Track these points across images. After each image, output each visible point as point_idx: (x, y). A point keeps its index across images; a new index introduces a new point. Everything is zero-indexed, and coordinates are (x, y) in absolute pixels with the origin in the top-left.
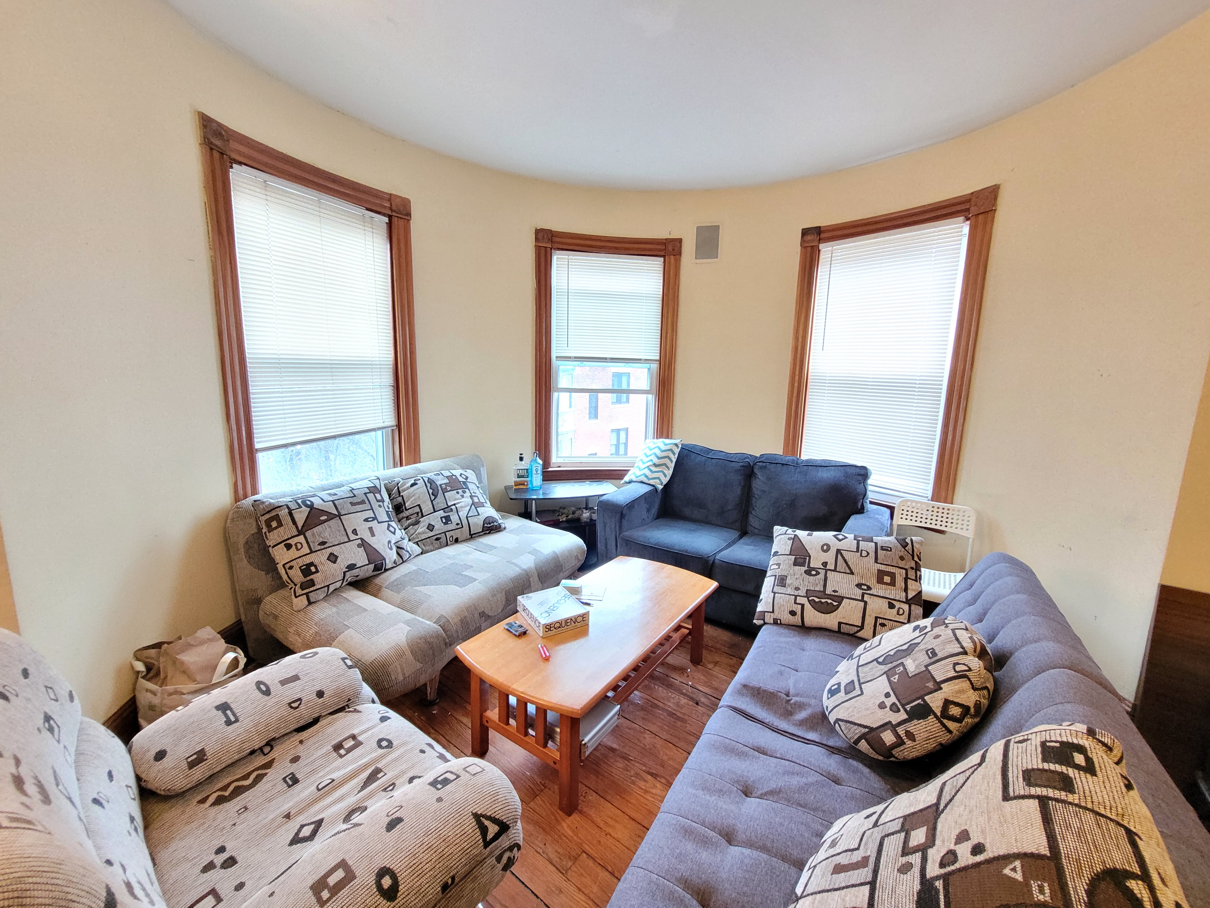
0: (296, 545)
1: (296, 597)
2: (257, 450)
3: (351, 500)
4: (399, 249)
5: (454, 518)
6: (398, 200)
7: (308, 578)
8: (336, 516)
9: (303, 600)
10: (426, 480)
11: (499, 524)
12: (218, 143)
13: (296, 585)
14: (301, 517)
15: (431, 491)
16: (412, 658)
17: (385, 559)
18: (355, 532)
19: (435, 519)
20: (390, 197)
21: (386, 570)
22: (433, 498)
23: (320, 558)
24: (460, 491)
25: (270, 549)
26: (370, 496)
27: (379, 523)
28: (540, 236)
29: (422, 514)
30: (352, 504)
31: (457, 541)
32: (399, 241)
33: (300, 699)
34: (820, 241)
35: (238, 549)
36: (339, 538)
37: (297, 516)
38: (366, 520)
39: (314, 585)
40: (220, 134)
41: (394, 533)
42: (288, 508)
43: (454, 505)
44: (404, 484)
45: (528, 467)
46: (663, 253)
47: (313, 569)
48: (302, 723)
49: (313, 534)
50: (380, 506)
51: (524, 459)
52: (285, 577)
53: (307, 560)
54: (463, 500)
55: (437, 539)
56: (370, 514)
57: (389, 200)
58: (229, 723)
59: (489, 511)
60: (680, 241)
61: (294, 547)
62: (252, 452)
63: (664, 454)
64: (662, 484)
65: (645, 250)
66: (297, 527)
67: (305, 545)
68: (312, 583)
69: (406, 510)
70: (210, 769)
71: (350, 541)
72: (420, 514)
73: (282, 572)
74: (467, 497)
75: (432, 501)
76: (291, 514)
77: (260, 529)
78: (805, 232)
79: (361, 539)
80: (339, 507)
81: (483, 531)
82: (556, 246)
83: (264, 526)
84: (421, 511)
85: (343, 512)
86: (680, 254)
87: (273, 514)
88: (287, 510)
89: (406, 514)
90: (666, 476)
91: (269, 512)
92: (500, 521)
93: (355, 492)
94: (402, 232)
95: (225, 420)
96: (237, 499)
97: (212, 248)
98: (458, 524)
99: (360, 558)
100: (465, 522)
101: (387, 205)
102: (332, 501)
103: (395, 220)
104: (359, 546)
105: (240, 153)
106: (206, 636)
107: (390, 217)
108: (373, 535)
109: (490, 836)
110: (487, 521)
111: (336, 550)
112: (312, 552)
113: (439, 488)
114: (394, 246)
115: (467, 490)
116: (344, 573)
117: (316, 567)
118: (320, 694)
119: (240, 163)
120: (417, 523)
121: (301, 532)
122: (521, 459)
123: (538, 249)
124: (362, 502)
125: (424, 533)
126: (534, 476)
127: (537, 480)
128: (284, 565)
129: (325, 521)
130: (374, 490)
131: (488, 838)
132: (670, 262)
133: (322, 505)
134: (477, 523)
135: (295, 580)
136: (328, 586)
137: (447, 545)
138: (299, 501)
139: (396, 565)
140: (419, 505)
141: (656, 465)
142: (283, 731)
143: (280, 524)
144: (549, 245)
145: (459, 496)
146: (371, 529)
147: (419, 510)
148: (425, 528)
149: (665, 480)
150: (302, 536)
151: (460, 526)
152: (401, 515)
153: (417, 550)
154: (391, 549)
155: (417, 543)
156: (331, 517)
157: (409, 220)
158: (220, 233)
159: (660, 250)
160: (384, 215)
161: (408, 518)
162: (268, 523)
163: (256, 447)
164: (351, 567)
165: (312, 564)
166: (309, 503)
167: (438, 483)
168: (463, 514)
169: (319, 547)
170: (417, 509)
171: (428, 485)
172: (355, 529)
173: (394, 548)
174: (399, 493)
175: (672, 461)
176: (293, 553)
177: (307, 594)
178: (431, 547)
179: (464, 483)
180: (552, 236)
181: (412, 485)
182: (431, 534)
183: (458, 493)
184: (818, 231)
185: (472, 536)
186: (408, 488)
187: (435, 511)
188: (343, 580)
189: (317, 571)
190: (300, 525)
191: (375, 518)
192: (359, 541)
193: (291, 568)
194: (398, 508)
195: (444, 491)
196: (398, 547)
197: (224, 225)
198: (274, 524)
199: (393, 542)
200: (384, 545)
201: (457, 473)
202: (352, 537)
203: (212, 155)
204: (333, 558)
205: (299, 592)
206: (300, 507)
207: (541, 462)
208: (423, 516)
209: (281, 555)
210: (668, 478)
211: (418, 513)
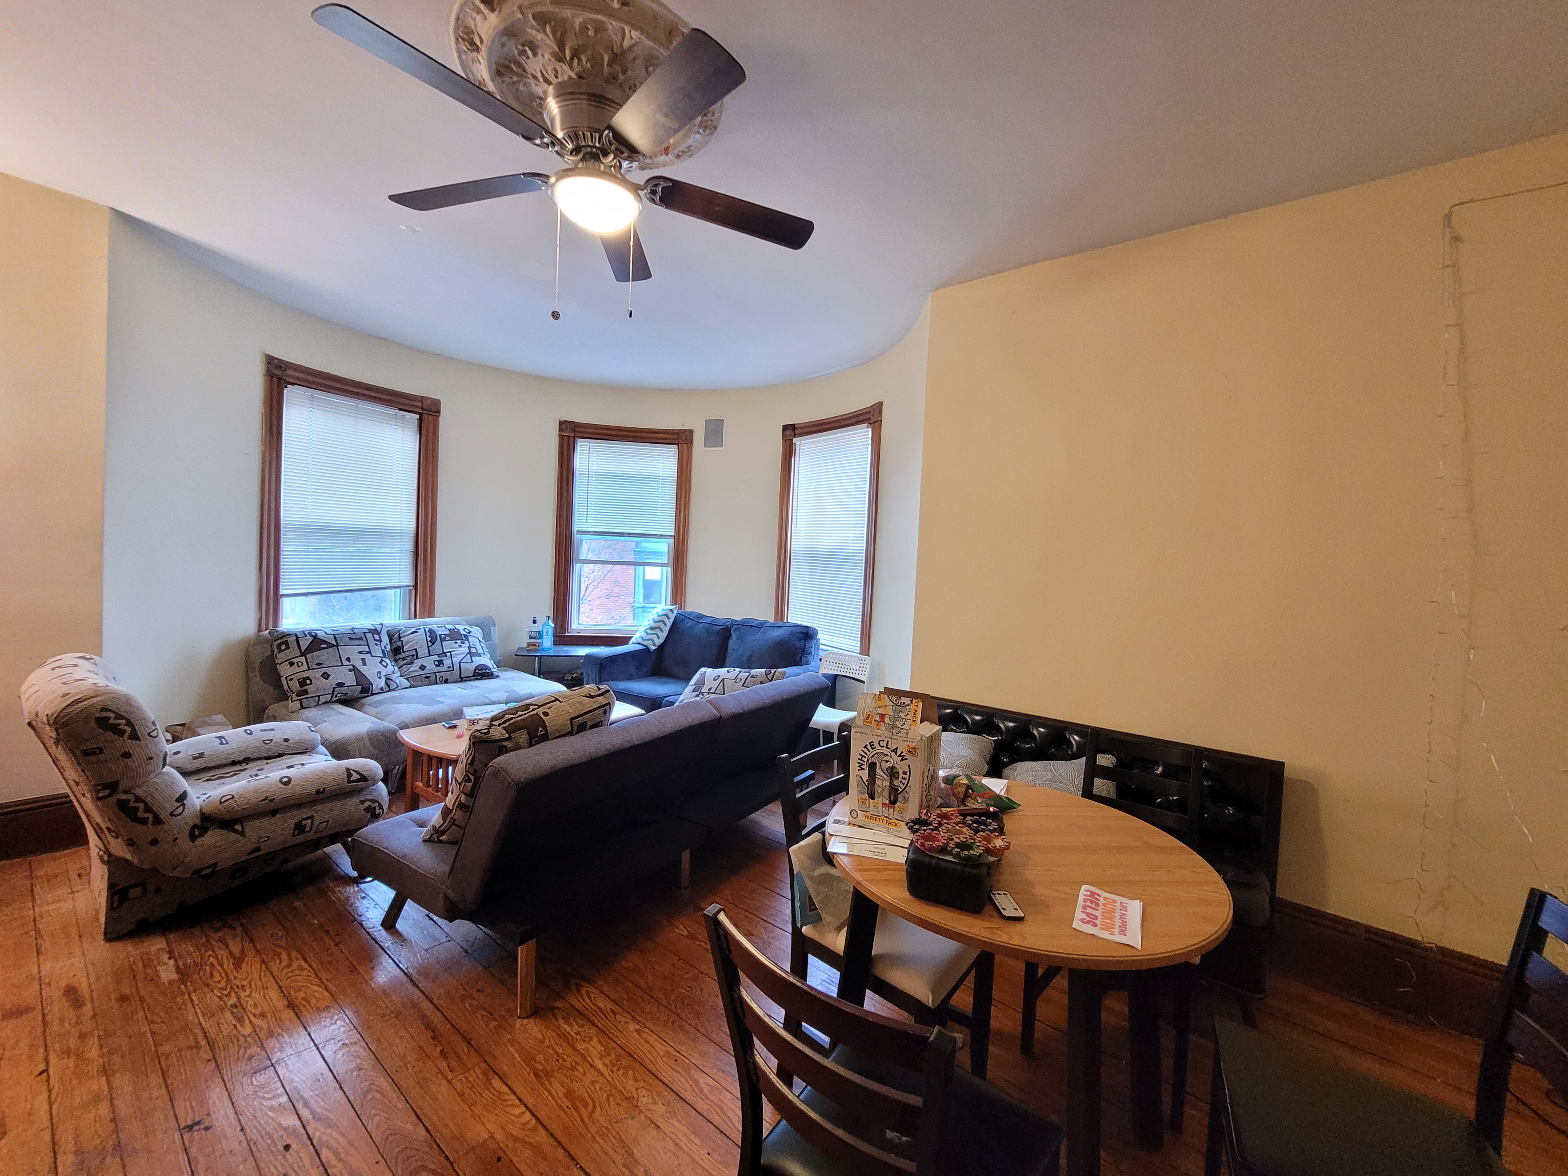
0: (297, 663)
1: (292, 702)
2: (282, 596)
3: (351, 636)
4: (427, 440)
5: (447, 662)
6: (429, 402)
7: (303, 688)
8: (334, 646)
9: (297, 704)
10: (427, 630)
11: (492, 672)
12: (277, 372)
13: (293, 693)
14: (304, 645)
15: (429, 639)
16: (369, 744)
17: (372, 685)
18: (348, 659)
19: (429, 663)
20: (422, 399)
21: (373, 694)
22: (430, 644)
23: (315, 675)
24: (459, 642)
25: (278, 666)
26: (369, 636)
27: (372, 656)
28: (564, 426)
29: (417, 656)
30: (351, 639)
31: (446, 681)
32: (427, 435)
33: (272, 740)
34: (795, 436)
35: (254, 668)
36: (333, 662)
37: (301, 643)
38: (360, 652)
39: (307, 694)
40: (281, 367)
41: (386, 667)
42: (296, 635)
43: (450, 652)
44: (405, 631)
45: (540, 629)
46: (676, 442)
47: (308, 682)
48: (270, 754)
49: (312, 657)
50: (377, 644)
51: (538, 622)
52: (286, 687)
53: (305, 675)
54: (460, 649)
55: (427, 677)
56: (366, 649)
57: (421, 401)
58: (222, 743)
59: (486, 660)
60: (691, 432)
61: (296, 664)
62: (277, 596)
63: (660, 619)
64: (654, 645)
65: (660, 438)
66: (301, 651)
67: (305, 664)
68: (306, 692)
69: (404, 652)
70: (205, 763)
71: (343, 665)
72: (415, 657)
73: (284, 682)
74: (465, 647)
75: (428, 647)
76: (297, 640)
77: (273, 651)
78: (785, 428)
79: (353, 666)
80: (338, 640)
81: (473, 676)
82: (579, 435)
83: (276, 649)
84: (417, 653)
85: (340, 644)
86: (692, 443)
87: (284, 639)
88: (295, 638)
89: (403, 655)
90: (659, 638)
91: (280, 638)
92: (493, 670)
93: (355, 631)
94: (431, 427)
95: (258, 570)
96: (260, 630)
97: (264, 445)
98: (449, 667)
99: (350, 680)
100: (456, 667)
101: (419, 404)
102: (334, 635)
103: (425, 417)
104: (350, 670)
105: (294, 377)
106: (218, 721)
107: (421, 415)
108: (364, 664)
109: (352, 779)
110: (479, 668)
111: (329, 671)
112: (309, 669)
113: (438, 637)
114: (422, 436)
115: (466, 642)
116: (334, 688)
117: (311, 680)
118: (286, 740)
119: (293, 384)
120: (412, 663)
121: (303, 654)
122: (534, 622)
123: (561, 437)
124: (361, 639)
125: (416, 671)
126: (545, 637)
127: (547, 641)
128: (286, 678)
129: (324, 648)
130: (374, 631)
131: (351, 779)
132: (682, 450)
133: (324, 636)
134: (469, 668)
135: (294, 689)
136: (319, 696)
137: (436, 683)
138: (306, 632)
139: (382, 691)
140: (416, 649)
141: (652, 628)
142: (256, 755)
143: (288, 648)
144: (572, 434)
145: (457, 645)
146: (363, 660)
147: (415, 653)
148: (417, 668)
149: (659, 642)
150: (304, 657)
151: (452, 668)
152: (398, 657)
153: (406, 683)
154: (380, 678)
155: (407, 679)
156: (330, 646)
157: (438, 416)
158: (271, 434)
159: (674, 439)
160: (416, 413)
161: (404, 659)
162: (279, 646)
163: (281, 593)
164: (341, 685)
165: (308, 678)
166: (313, 634)
167: (438, 633)
168: (456, 660)
169: (316, 667)
170: (414, 653)
171: (428, 634)
172: (349, 658)
173: (383, 679)
174: (400, 638)
175: (666, 625)
176: (295, 668)
177: (300, 700)
178: (420, 683)
179: (465, 636)
180: (575, 426)
181: (413, 633)
182: (423, 672)
183: (456, 643)
184: (793, 427)
185: (462, 679)
186: (408, 635)
187: (430, 655)
188: (333, 693)
189: (311, 684)
190: (303, 649)
191: (369, 652)
192: (351, 667)
193: (291, 680)
194: (396, 651)
195: (444, 640)
196: (387, 679)
197: (275, 429)
198: (283, 647)
199: (383, 674)
200: (373, 673)
201: (460, 628)
202: (345, 663)
203: (272, 380)
204: (326, 676)
205: (295, 697)
206: (306, 636)
207: (553, 625)
208: (417, 658)
209: (285, 670)
210: (662, 640)
211: (413, 656)
